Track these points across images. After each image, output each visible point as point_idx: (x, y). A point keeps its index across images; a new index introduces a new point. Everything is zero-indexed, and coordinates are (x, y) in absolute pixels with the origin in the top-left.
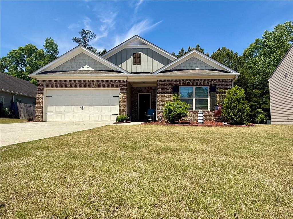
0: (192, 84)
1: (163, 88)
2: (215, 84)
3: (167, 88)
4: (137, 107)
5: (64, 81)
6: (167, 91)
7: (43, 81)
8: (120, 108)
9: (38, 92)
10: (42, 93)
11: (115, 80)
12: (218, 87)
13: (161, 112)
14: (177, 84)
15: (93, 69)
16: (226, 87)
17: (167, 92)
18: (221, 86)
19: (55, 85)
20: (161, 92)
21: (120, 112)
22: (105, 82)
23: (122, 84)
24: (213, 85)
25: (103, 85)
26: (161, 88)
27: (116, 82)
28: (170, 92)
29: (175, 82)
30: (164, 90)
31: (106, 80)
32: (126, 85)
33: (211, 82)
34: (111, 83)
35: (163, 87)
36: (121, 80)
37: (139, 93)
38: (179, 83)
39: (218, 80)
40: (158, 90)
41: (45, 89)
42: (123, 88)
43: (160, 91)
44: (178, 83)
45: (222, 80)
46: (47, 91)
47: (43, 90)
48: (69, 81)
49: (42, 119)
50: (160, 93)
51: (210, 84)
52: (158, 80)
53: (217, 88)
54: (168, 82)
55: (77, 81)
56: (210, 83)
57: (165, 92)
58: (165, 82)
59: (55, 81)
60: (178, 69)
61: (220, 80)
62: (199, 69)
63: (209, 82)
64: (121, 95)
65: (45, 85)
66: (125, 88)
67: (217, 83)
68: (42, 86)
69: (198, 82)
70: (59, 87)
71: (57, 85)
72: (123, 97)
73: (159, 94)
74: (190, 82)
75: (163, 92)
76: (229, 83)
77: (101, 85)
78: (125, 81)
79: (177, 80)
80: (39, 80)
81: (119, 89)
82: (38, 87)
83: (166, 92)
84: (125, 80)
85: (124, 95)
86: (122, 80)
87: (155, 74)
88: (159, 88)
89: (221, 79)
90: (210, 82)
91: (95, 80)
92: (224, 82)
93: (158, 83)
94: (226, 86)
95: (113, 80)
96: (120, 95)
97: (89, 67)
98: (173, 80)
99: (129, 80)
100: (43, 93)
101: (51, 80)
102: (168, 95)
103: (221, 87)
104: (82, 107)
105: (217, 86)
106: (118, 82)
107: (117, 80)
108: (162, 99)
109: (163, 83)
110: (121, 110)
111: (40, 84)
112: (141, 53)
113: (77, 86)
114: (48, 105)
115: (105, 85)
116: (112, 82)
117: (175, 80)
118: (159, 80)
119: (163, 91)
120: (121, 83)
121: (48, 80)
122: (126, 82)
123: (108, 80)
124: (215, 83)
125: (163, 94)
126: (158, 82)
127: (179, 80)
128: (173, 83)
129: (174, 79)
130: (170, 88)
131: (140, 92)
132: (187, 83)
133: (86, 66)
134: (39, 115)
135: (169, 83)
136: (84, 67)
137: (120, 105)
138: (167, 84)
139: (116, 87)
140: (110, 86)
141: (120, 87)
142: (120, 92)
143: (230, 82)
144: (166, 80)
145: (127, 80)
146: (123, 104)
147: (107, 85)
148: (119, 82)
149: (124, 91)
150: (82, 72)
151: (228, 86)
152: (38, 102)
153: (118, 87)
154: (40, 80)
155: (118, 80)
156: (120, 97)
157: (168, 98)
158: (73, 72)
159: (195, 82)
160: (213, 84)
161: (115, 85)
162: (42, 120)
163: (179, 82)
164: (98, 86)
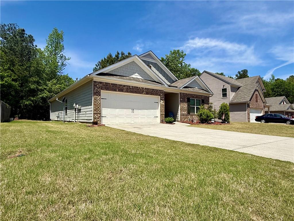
5: (120, 85)
7: (101, 83)
8: (161, 112)
9: (96, 94)
10: (99, 95)
13: (182, 115)
14: (189, 97)
15: (142, 78)
19: (113, 88)
21: (161, 115)
22: (151, 90)
24: (203, 99)
28: (186, 102)
29: (188, 95)
30: (183, 100)
32: (164, 95)
34: (155, 91)
35: (183, 98)
36: (161, 90)
41: (102, 91)
42: (162, 96)
46: (104, 93)
47: (100, 92)
48: (124, 86)
49: (101, 122)
50: (181, 101)
53: (204, 101)
55: (131, 87)
59: (112, 84)
61: (205, 96)
62: (198, 88)
65: (103, 87)
68: (99, 87)
70: (116, 91)
71: (114, 88)
72: (163, 104)
77: (149, 92)
80: (96, 81)
81: (160, 97)
82: (95, 88)
83: (184, 102)
85: (163, 102)
87: (181, 89)
88: (181, 98)
90: (202, 97)
91: (144, 87)
96: (161, 102)
97: (138, 75)
100: (100, 96)
101: (108, 83)
104: (133, 109)
108: (183, 106)
109: (183, 95)
111: (97, 86)
112: (152, 66)
113: (131, 92)
114: (103, 108)
115: (151, 93)
118: (181, 93)
120: (161, 92)
121: (105, 83)
122: (164, 92)
123: (153, 89)
127: (190, 94)
129: (188, 93)
130: (186, 99)
132: (193, 96)
133: (137, 74)
134: (98, 118)
136: (135, 74)
137: (161, 110)
138: (185, 96)
142: (161, 100)
144: (185, 93)
146: (163, 109)
147: (153, 93)
149: (163, 99)
150: (134, 79)
152: (96, 105)
153: (160, 95)
154: (97, 82)
156: (160, 104)
157: (185, 105)
158: (127, 78)
159: (196, 96)
164: (147, 93)
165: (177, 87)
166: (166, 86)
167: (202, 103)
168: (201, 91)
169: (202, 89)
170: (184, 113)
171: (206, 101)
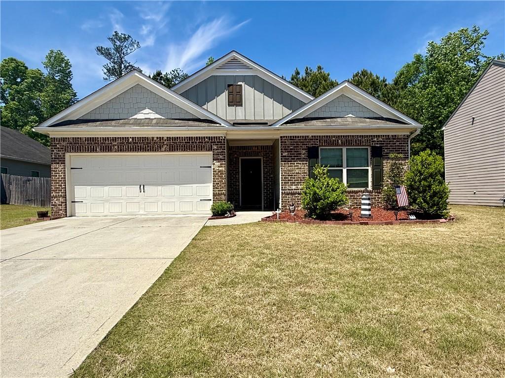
0: (342, 143)
1: (292, 152)
2: (380, 144)
3: (298, 152)
4: (239, 182)
5: (105, 139)
6: (298, 156)
7: (64, 139)
8: (214, 188)
9: (54, 161)
10: (61, 163)
11: (204, 137)
12: (386, 149)
13: (288, 194)
14: (315, 144)
15: (161, 117)
16: (399, 148)
17: (299, 159)
18: (391, 146)
19: (88, 147)
20: (287, 159)
21: (214, 195)
22: (185, 140)
23: (216, 144)
24: (377, 145)
25: (182, 146)
26: (288, 152)
27: (205, 140)
28: (304, 159)
29: (312, 140)
30: (292, 154)
31: (187, 137)
32: (224, 147)
33: (374, 140)
34: (196, 142)
35: (292, 149)
36: (214, 137)
37: (240, 158)
38: (320, 143)
39: (386, 136)
40: (282, 154)
41: (67, 155)
42: (219, 151)
43: (285, 156)
44: (317, 142)
45: (393, 136)
46: (72, 158)
47: (64, 156)
48: (115, 139)
49: (66, 212)
50: (285, 159)
51: (372, 144)
52: (281, 137)
53: (384, 151)
54: (300, 140)
55: (131, 140)
56: (372, 141)
57: (294, 159)
58: (294, 140)
59: (88, 139)
60: (317, 116)
61: (388, 136)
62: (353, 116)
63: (370, 140)
64: (216, 164)
65: (68, 147)
66: (222, 152)
67: (384, 141)
68: (61, 148)
69: (351, 140)
70: (96, 150)
71: (91, 147)
72: (220, 169)
73: (284, 161)
74: (338, 141)
75: (292, 159)
76: (404, 141)
77: (177, 146)
78: (222, 140)
79: (315, 136)
80: (54, 138)
81: (211, 153)
82: (53, 151)
83: (297, 159)
84: (222, 137)
85: (221, 164)
86: (217, 137)
87: (277, 126)
88: (284, 151)
89: (390, 134)
90: (372, 139)
91: (165, 136)
92: (395, 140)
93: (283, 142)
94: (399, 146)
95: (199, 137)
96: (214, 164)
97: (152, 112)
98: (308, 136)
99: (229, 137)
100: (64, 163)
101: (78, 138)
102: (300, 164)
103: (389, 149)
104: (142, 187)
105: (383, 146)
106: (209, 140)
107: (207, 137)
108: (290, 171)
109: (292, 142)
110: (217, 192)
111: (56, 146)
112: (243, 84)
113: (131, 149)
114: (76, 185)
115: (185, 146)
116: (197, 140)
117: (312, 136)
118: (284, 137)
119: (292, 156)
120: (215, 142)
121: (73, 138)
122: (224, 140)
123: (189, 137)
124: (381, 141)
125: (292, 161)
126: (281, 140)
127: (320, 136)
128: (308, 142)
129: (310, 135)
130: (304, 151)
131: (242, 156)
132: (333, 142)
133: (147, 111)
134: (59, 205)
135: (302, 142)
136: (144, 111)
137: (214, 184)
138: (298, 144)
139: (206, 149)
140: (194, 147)
141: (214, 150)
142: (214, 159)
143: (405, 139)
144: (296, 136)
145: (225, 137)
146: (220, 181)
147: (189, 146)
148: (212, 140)
149: (221, 157)
150: (138, 123)
151: (401, 146)
152: (55, 181)
153: (210, 149)
154: (57, 138)
155: (209, 137)
156: (214, 169)
157: (301, 168)
158: (121, 121)
159: (347, 140)
160: (377, 144)
161: (204, 146)
162: (66, 214)
163: (320, 141)
164: (172, 148)
165: (267, 124)
166: (222, 125)
167: (373, 156)
168: (369, 124)
169: (372, 116)
170: (294, 187)
171: (391, 151)
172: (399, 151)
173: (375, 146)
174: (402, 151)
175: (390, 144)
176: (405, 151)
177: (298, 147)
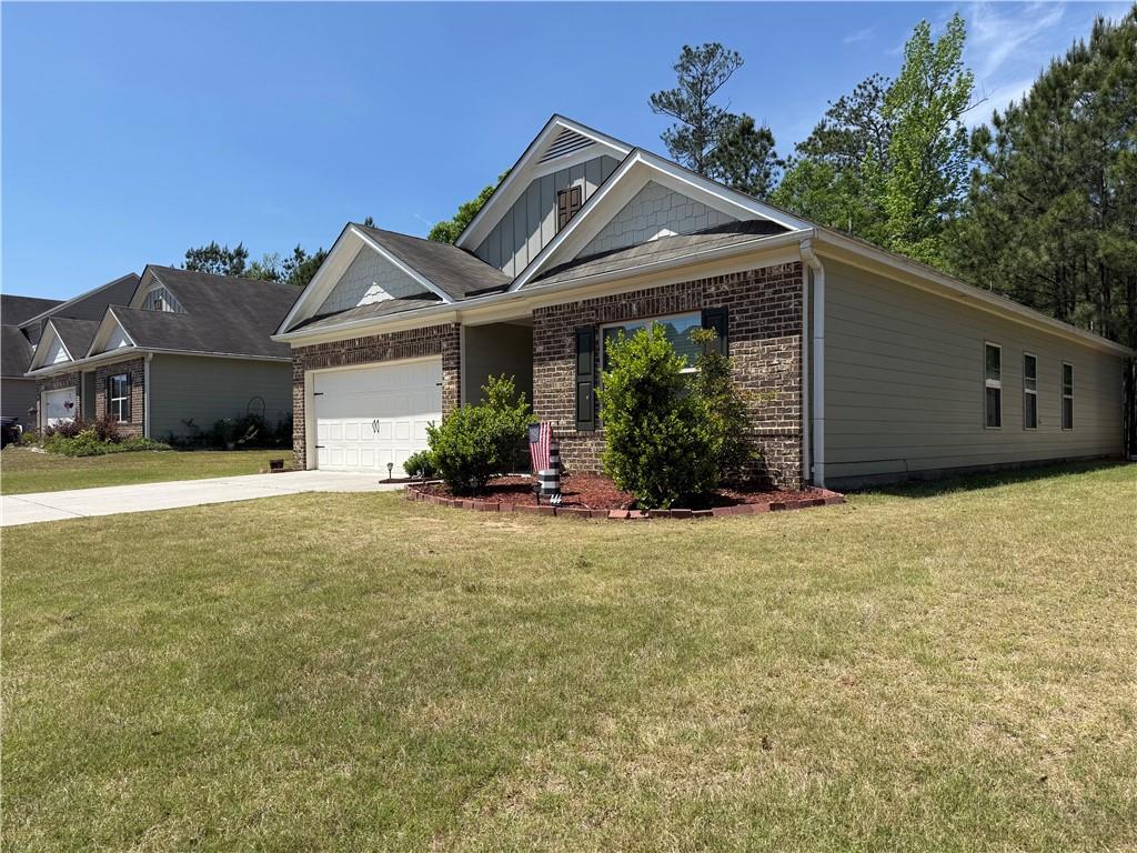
0: (639, 310)
1: (549, 343)
2: (723, 301)
3: (560, 341)
6: (560, 352)
9: (295, 384)
10: (301, 387)
11: (432, 328)
12: (738, 312)
14: (590, 320)
15: (390, 297)
16: (774, 307)
17: (561, 358)
18: (752, 303)
19: (321, 360)
22: (411, 336)
23: (446, 340)
24: (715, 306)
26: (544, 343)
27: (434, 333)
28: (570, 357)
29: (583, 310)
30: (551, 348)
31: (413, 331)
32: (457, 343)
33: (709, 291)
34: (423, 338)
35: (549, 337)
36: (444, 326)
38: (598, 315)
39: (739, 274)
42: (449, 352)
43: (541, 354)
44: (593, 315)
45: (756, 271)
46: (316, 378)
47: (303, 375)
49: (305, 462)
50: (541, 361)
51: (705, 304)
52: (534, 311)
53: (734, 319)
54: (563, 314)
56: (705, 297)
57: (554, 358)
58: (554, 315)
59: (320, 348)
60: (599, 250)
61: (745, 273)
62: (673, 234)
63: (699, 294)
64: (445, 378)
66: (453, 353)
67: (733, 292)
68: (299, 364)
69: (658, 300)
72: (451, 387)
73: (539, 365)
74: (631, 305)
75: (551, 359)
76: (786, 284)
77: (402, 348)
78: (454, 329)
79: (588, 301)
80: (294, 349)
81: (441, 356)
82: (295, 369)
83: (558, 358)
84: (453, 324)
85: (451, 378)
86: (447, 325)
87: (517, 289)
88: (538, 342)
89: (750, 267)
90: (705, 290)
91: (390, 332)
92: (762, 285)
93: (537, 322)
94: (772, 300)
95: (427, 329)
97: (380, 289)
98: (577, 303)
100: (304, 387)
102: (563, 369)
103: (747, 311)
104: (376, 423)
105: (732, 306)
106: (438, 332)
107: (435, 327)
108: (546, 386)
109: (549, 321)
111: (297, 361)
113: (357, 358)
115: (410, 348)
116: (424, 334)
117: (584, 302)
118: (538, 311)
119: (550, 354)
120: (445, 335)
121: (309, 346)
124: (727, 293)
125: (550, 364)
126: (535, 318)
127: (598, 300)
128: (576, 317)
129: (580, 299)
130: (570, 340)
132: (622, 310)
133: (375, 289)
134: (299, 451)
135: (567, 319)
136: (371, 291)
138: (560, 325)
139: (435, 351)
140: (421, 349)
141: (443, 350)
142: (443, 369)
143: (790, 276)
144: (556, 307)
145: (459, 324)
147: (415, 346)
148: (441, 331)
149: (451, 364)
150: (363, 312)
151: (779, 299)
153: (438, 351)
154: (297, 349)
155: (439, 327)
156: (443, 388)
157: (564, 379)
158: (347, 313)
159: (648, 303)
160: (717, 301)
161: (432, 344)
162: (306, 466)
163: (597, 311)
164: (397, 353)
166: (445, 301)
169: (713, 223)
171: (750, 317)
172: (773, 314)
173: (712, 309)
174: (779, 313)
175: (748, 297)
176: (789, 312)
177: (560, 330)
